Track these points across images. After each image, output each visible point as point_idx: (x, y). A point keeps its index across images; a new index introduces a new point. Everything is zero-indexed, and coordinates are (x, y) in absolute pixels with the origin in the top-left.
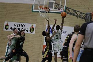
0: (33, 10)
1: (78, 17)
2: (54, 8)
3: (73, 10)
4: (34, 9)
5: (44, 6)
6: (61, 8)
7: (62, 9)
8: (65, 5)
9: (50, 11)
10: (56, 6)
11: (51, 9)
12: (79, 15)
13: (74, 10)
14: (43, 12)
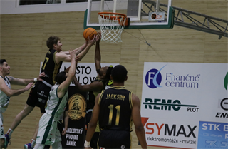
0: (88, 25)
1: (221, 34)
2: (142, 15)
3: (203, 16)
5: (114, 12)
6: (161, 14)
7: (161, 16)
8: (169, 5)
9: (131, 24)
10: (151, 9)
12: (223, 30)
13: (206, 17)
14: (115, 28)
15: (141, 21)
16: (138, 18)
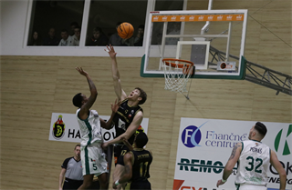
0: (145, 72)
1: (279, 89)
2: (209, 64)
3: (264, 68)
4: (148, 69)
5: (177, 58)
6: (231, 64)
7: (231, 66)
8: (242, 54)
9: (196, 73)
10: (214, 57)
11: (198, 67)
12: (282, 85)
13: (267, 70)
14: (176, 76)
15: (208, 70)
16: (205, 67)
